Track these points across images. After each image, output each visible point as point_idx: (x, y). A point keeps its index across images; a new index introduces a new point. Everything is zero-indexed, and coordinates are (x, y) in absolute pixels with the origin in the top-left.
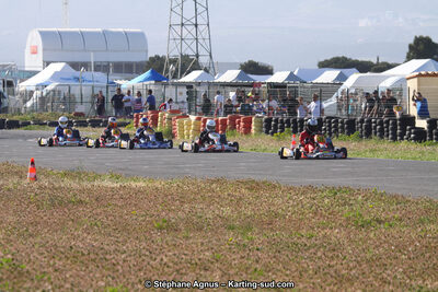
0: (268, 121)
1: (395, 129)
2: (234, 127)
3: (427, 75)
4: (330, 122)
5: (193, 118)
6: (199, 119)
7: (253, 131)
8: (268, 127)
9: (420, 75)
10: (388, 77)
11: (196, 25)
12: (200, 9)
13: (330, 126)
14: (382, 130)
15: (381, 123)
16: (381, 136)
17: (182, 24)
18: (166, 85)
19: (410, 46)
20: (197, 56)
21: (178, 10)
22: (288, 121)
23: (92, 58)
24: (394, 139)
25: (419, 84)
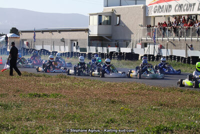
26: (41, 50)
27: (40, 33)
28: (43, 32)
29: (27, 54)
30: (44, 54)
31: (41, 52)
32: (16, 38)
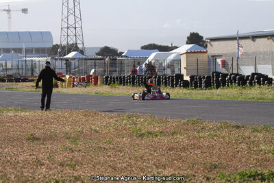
0: (107, 78)
1: (172, 81)
2: (89, 81)
3: (191, 52)
4: (139, 78)
5: (68, 77)
6: (70, 77)
7: (99, 83)
8: (107, 81)
9: (187, 53)
10: (172, 53)
11: (75, 28)
12: (77, 20)
13: (139, 80)
14: (166, 82)
15: (165, 78)
16: (166, 85)
17: (68, 28)
18: (56, 59)
19: (188, 38)
20: (76, 44)
21: (66, 20)
22: (117, 78)
23: (24, 46)
24: (172, 86)
25: (187, 57)
26: (253, 74)
27: (249, 41)
28: (254, 38)
29: (224, 85)
30: (259, 83)
31: (253, 78)
32: (200, 52)
